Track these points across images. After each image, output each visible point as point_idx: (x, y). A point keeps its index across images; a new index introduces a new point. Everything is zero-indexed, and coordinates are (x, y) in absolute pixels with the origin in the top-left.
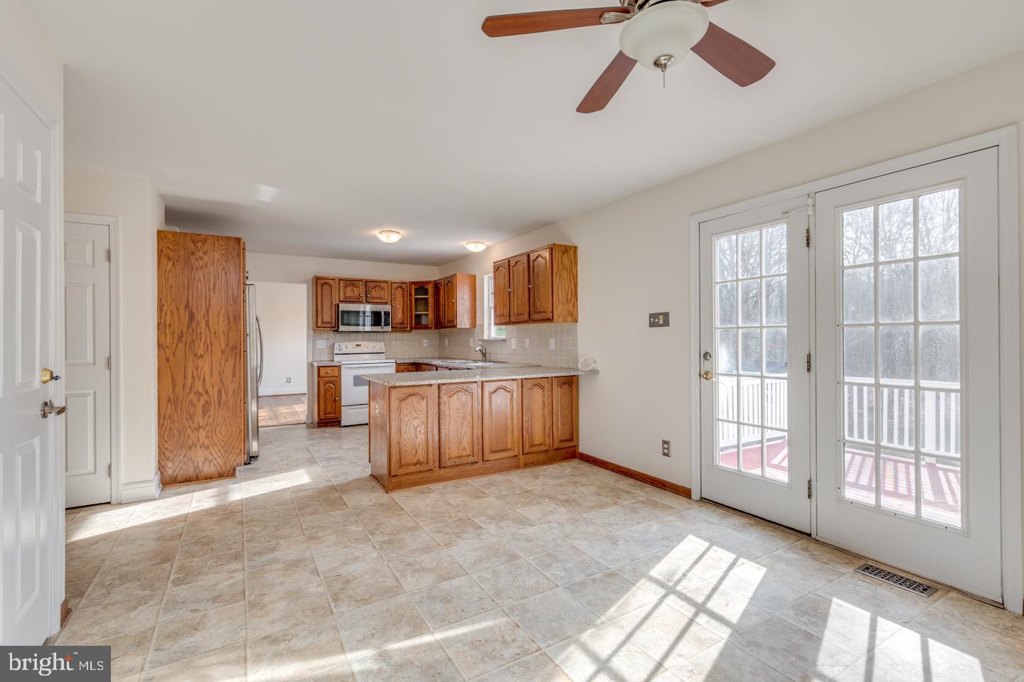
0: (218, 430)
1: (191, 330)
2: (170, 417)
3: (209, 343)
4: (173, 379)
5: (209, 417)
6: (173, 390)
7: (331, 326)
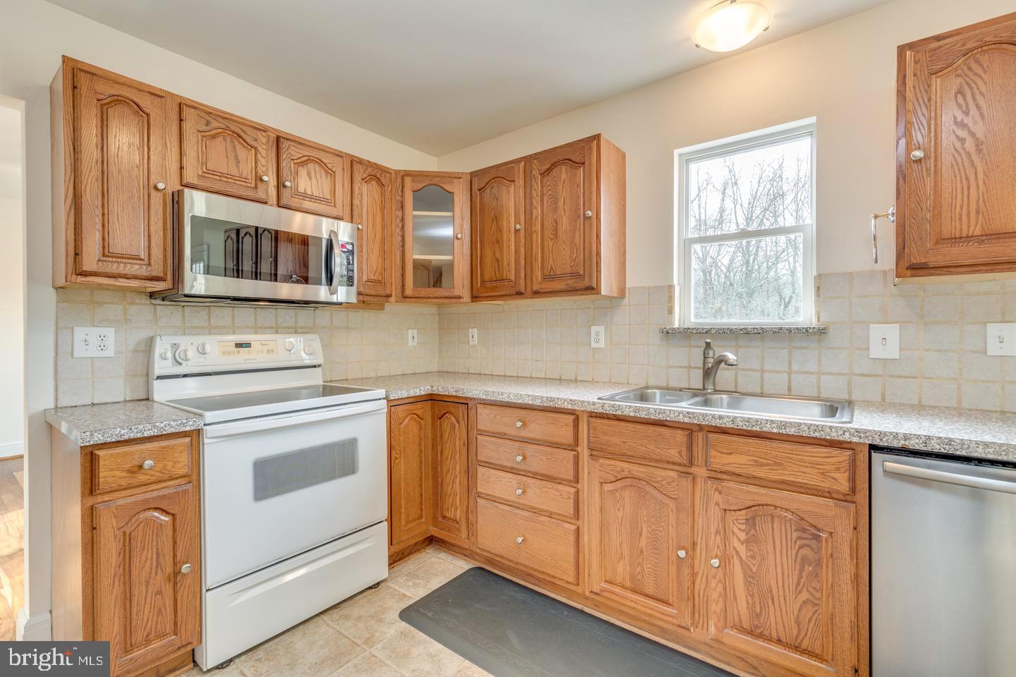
7: (144, 271)
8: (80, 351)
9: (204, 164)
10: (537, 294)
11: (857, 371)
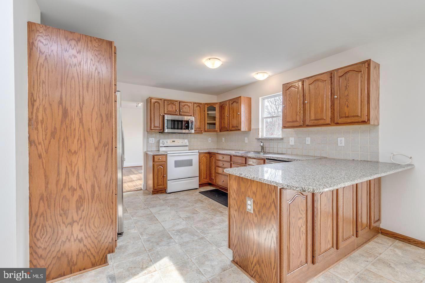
0: (92, 221)
1: (64, 126)
2: (42, 214)
3: (82, 139)
4: (46, 176)
5: (83, 211)
6: (46, 187)
7: (159, 129)
8: (150, 142)
9: (167, 110)
10: (231, 130)
11: (288, 147)
